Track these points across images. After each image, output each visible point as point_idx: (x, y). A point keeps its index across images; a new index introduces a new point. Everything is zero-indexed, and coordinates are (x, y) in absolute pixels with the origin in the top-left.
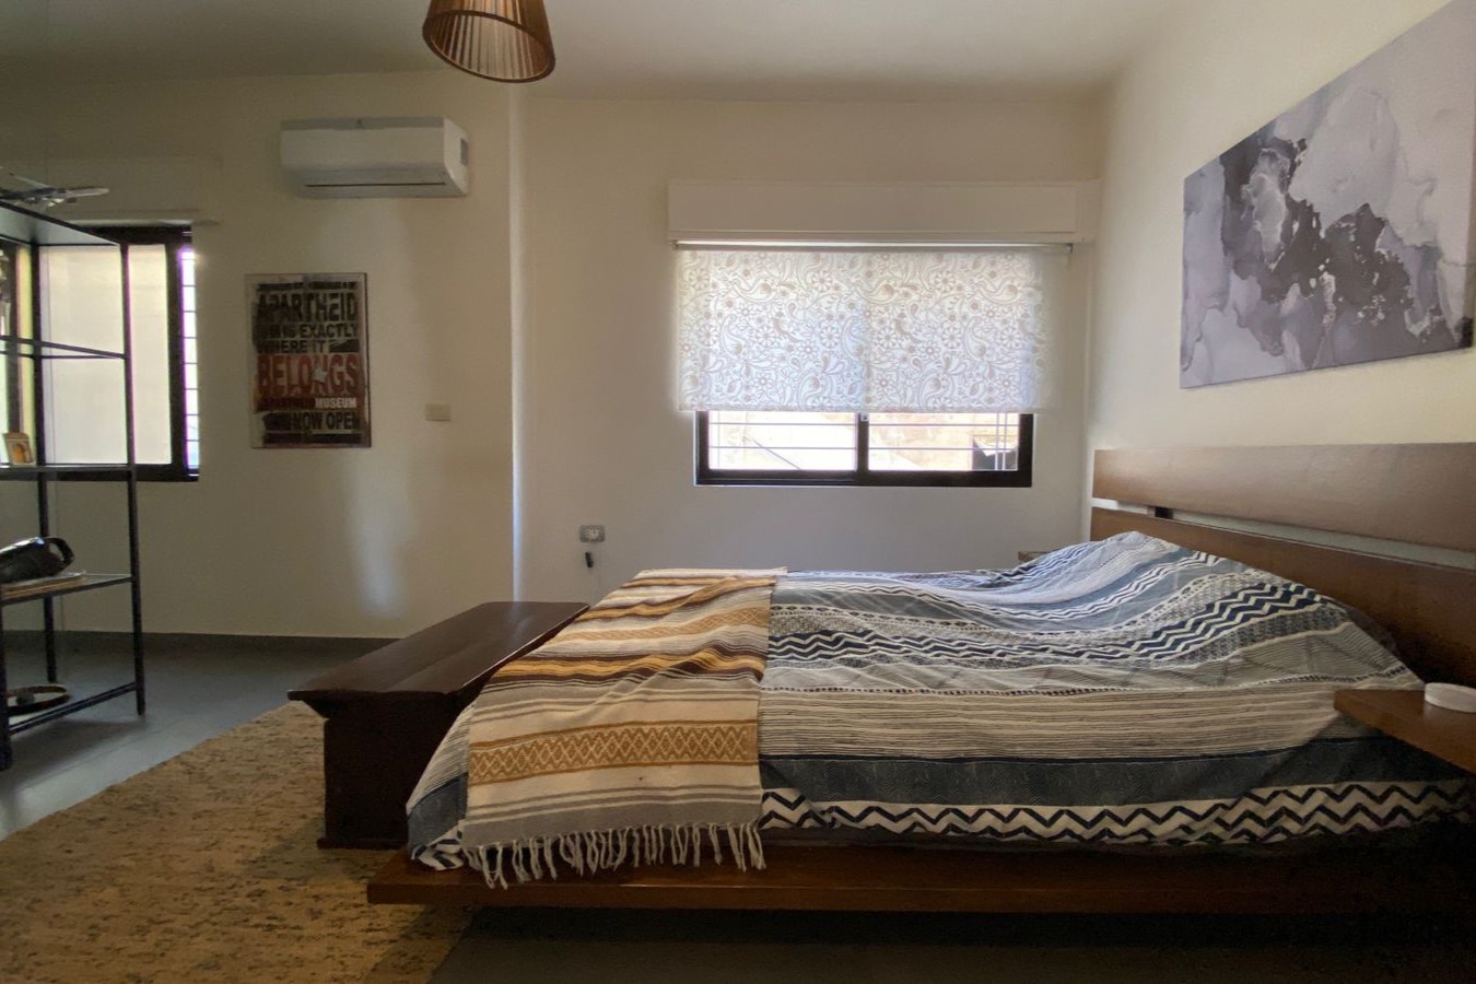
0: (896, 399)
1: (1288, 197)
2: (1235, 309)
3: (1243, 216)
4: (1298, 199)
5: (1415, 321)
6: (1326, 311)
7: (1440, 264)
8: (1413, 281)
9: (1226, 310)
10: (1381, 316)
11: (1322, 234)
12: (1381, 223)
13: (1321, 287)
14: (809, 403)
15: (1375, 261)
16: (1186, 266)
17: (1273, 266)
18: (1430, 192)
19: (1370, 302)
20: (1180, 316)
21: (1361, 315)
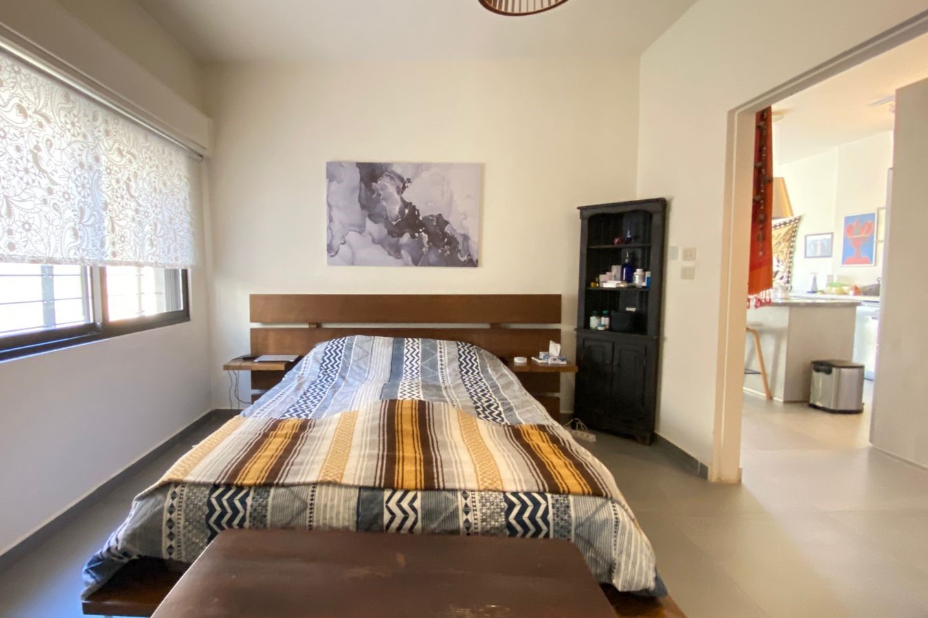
0: (131, 254)
1: (402, 198)
2: (371, 235)
3: (374, 196)
4: (407, 201)
5: (462, 256)
6: (423, 246)
7: (470, 241)
8: (461, 244)
9: (364, 234)
10: (448, 253)
11: (421, 218)
12: (447, 223)
13: (421, 238)
14: (72, 256)
15: (445, 235)
16: (329, 206)
17: (394, 223)
18: (465, 218)
19: (444, 247)
20: (325, 230)
21: (440, 251)
